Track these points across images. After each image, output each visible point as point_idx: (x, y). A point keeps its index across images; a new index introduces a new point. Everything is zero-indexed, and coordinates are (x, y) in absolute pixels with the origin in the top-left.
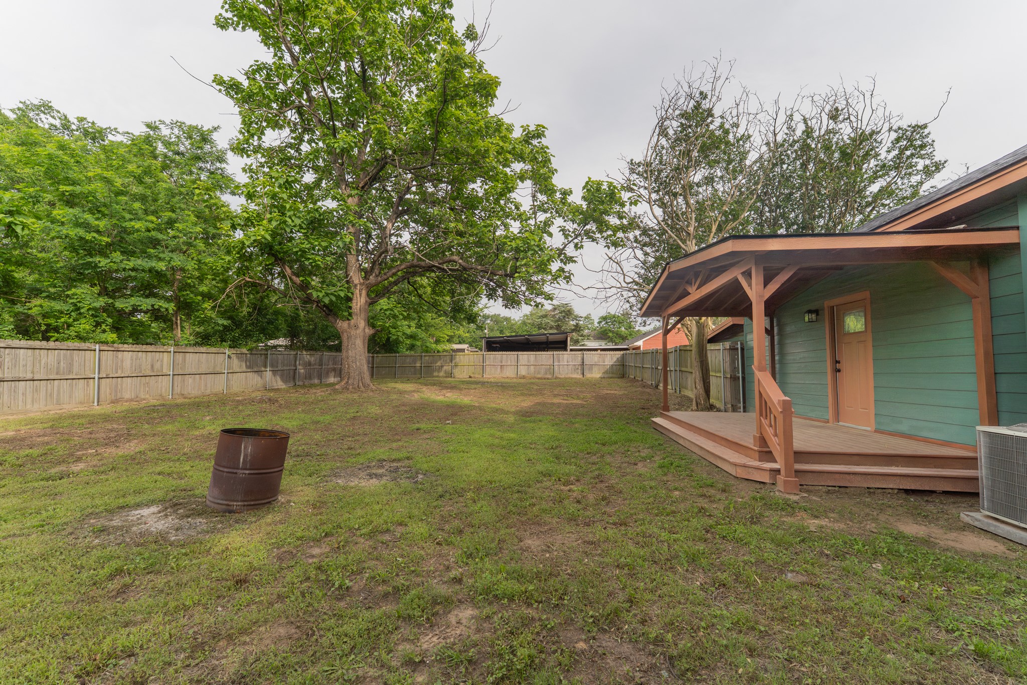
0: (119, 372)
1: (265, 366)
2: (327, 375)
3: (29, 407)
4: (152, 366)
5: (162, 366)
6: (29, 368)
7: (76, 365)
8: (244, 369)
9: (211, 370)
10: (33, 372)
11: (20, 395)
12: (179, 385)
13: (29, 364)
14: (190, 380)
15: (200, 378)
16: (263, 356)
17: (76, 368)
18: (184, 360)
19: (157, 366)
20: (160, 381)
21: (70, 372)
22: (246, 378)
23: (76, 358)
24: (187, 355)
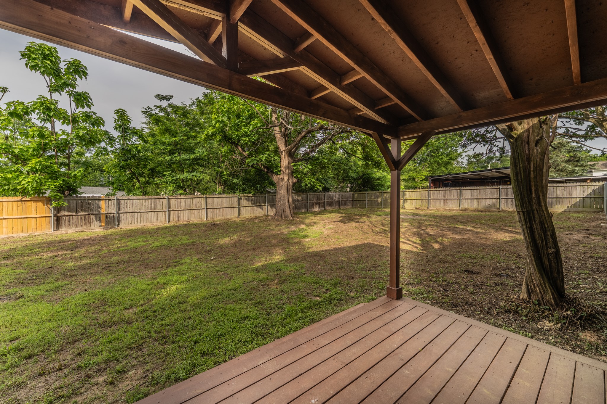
0: (179, 208)
1: (265, 203)
2: (312, 207)
3: (139, 223)
4: (196, 205)
5: (201, 205)
6: (139, 207)
7: (158, 205)
8: (251, 205)
9: (229, 206)
10: (140, 209)
11: (135, 219)
12: (211, 214)
13: (138, 206)
14: (217, 211)
15: (223, 210)
16: (263, 197)
17: (158, 207)
18: (213, 202)
19: (198, 205)
20: (200, 212)
21: (156, 208)
22: (252, 209)
23: (158, 203)
24: (215, 199)
